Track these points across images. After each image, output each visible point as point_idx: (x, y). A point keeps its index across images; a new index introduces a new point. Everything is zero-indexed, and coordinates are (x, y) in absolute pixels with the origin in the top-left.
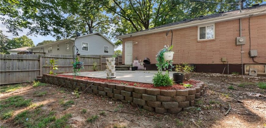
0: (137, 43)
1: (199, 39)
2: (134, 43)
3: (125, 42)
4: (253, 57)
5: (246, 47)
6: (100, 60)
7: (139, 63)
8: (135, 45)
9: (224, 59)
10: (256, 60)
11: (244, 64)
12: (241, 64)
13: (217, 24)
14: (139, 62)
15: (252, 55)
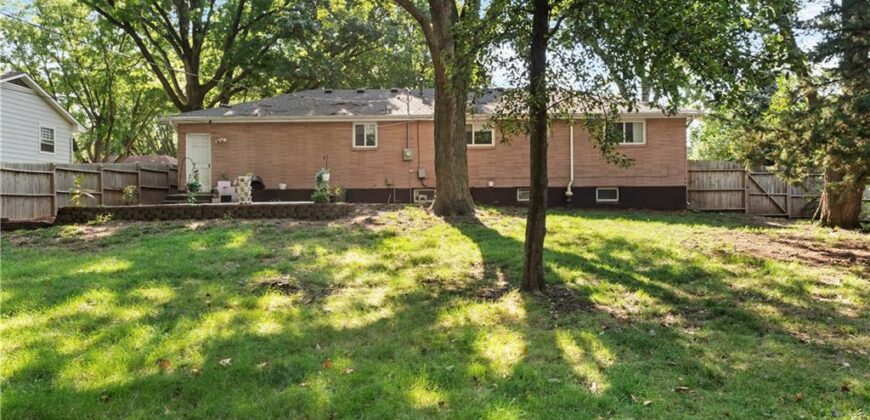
0: (225, 140)
1: (354, 146)
2: (216, 138)
3: (185, 134)
4: (422, 179)
5: (414, 164)
6: (137, 178)
7: (233, 188)
8: (217, 146)
9: (390, 182)
10: (425, 183)
11: (413, 189)
12: (408, 190)
13: (379, 123)
14: (232, 185)
15: (420, 176)
